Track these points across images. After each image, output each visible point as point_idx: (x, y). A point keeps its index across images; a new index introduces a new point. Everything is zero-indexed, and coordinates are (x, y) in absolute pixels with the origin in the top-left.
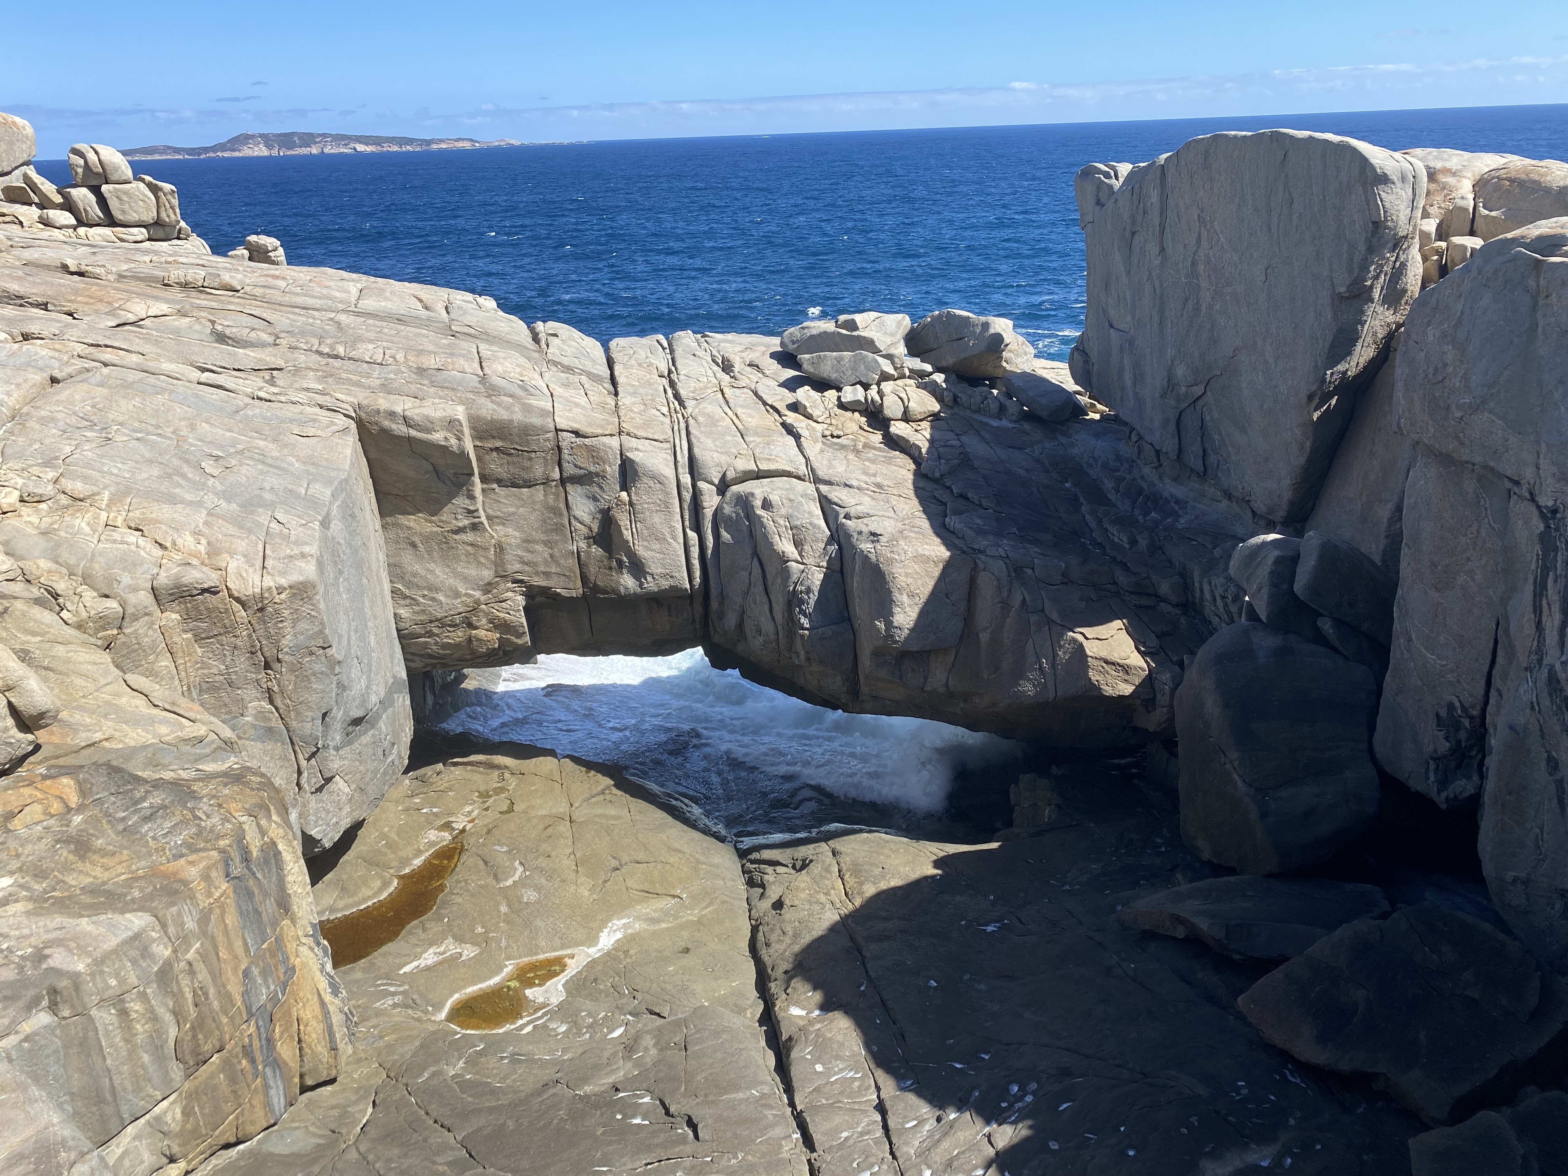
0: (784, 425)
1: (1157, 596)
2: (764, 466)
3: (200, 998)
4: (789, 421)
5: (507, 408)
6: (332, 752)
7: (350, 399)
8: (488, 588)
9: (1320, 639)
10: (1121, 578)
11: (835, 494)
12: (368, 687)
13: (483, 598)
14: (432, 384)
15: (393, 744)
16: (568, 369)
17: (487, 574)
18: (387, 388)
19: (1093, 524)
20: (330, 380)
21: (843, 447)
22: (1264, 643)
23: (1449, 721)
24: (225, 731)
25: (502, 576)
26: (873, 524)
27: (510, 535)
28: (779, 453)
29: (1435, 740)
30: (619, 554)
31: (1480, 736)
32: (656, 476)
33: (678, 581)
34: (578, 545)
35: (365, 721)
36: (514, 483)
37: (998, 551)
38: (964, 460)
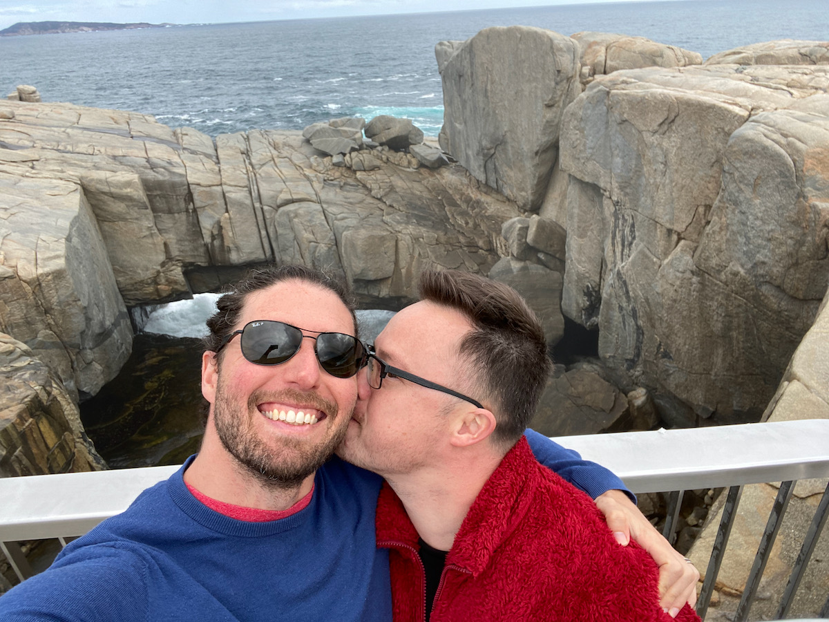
0: (305, 175)
1: (478, 247)
2: (295, 197)
4: (307, 173)
5: (162, 175)
6: (89, 351)
7: (76, 174)
8: (163, 265)
10: (462, 239)
11: (332, 209)
12: (104, 318)
13: (161, 270)
14: (121, 163)
15: (122, 344)
16: (193, 152)
17: (162, 258)
18: (97, 168)
19: (450, 216)
20: (65, 164)
21: (334, 185)
22: (516, 266)
23: (588, 293)
24: (24, 347)
25: (169, 258)
26: (349, 222)
27: (171, 238)
28: (303, 190)
29: (584, 302)
30: (227, 243)
31: (599, 299)
32: (240, 204)
33: (259, 255)
34: (208, 239)
35: (104, 335)
36: (170, 212)
37: (407, 231)
38: (392, 189)
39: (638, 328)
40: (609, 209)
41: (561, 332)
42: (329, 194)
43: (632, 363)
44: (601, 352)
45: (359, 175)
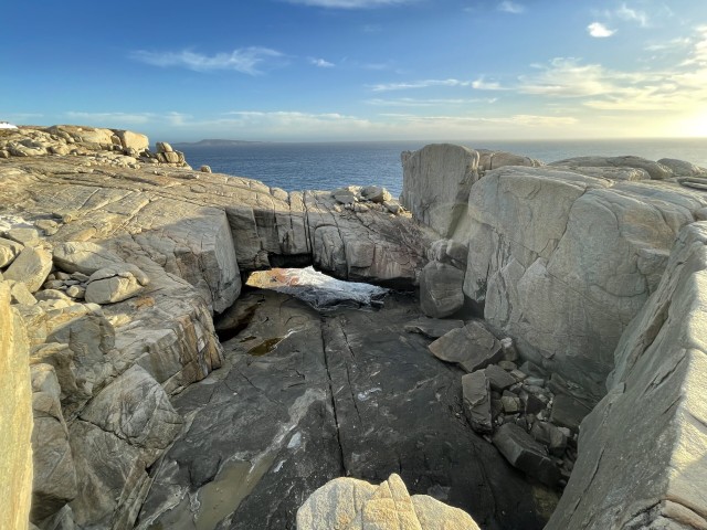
1: (417, 254)
2: (325, 223)
3: (185, 349)
4: (331, 212)
5: (263, 208)
6: (220, 291)
7: (224, 206)
8: (259, 252)
9: (452, 264)
10: (409, 250)
11: (343, 230)
12: (229, 276)
13: (258, 255)
14: (245, 202)
15: (236, 290)
16: (279, 199)
17: (259, 249)
18: (233, 203)
19: (403, 238)
20: (219, 201)
21: (345, 218)
22: (439, 265)
23: (479, 283)
24: (192, 286)
25: (262, 249)
26: (351, 237)
27: (264, 239)
28: (330, 220)
29: (476, 288)
30: (291, 244)
31: (485, 286)
32: (299, 226)
33: (305, 250)
34: (281, 241)
35: (229, 284)
36: (264, 227)
37: (381, 244)
38: (374, 222)
39: (509, 304)
40: (496, 238)
41: (462, 303)
42: (342, 223)
43: (504, 324)
44: (486, 316)
45: (358, 214)
